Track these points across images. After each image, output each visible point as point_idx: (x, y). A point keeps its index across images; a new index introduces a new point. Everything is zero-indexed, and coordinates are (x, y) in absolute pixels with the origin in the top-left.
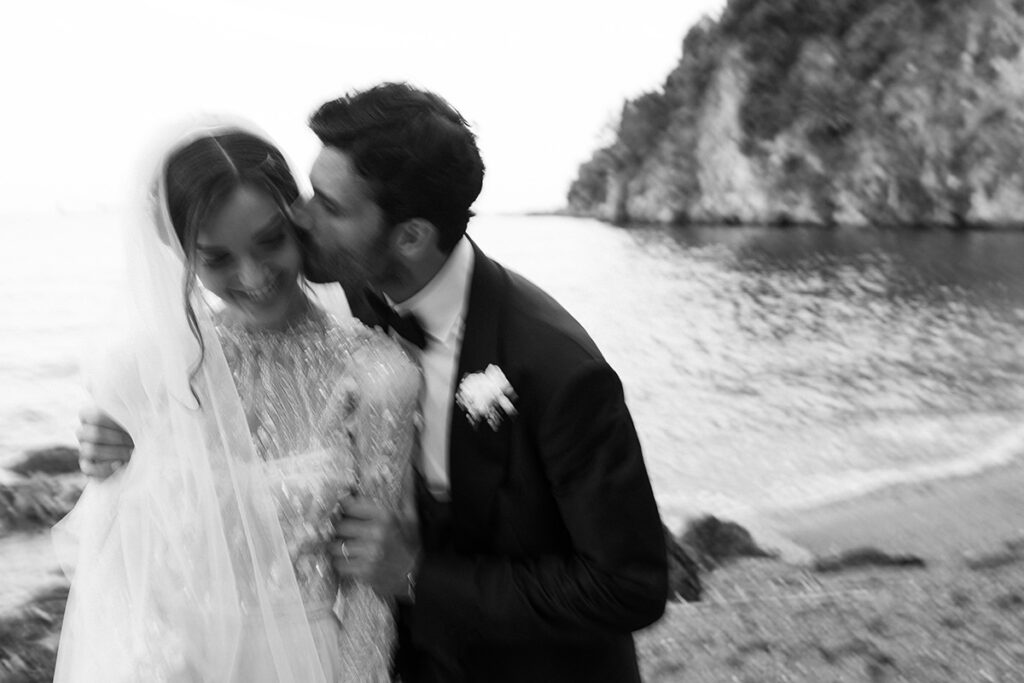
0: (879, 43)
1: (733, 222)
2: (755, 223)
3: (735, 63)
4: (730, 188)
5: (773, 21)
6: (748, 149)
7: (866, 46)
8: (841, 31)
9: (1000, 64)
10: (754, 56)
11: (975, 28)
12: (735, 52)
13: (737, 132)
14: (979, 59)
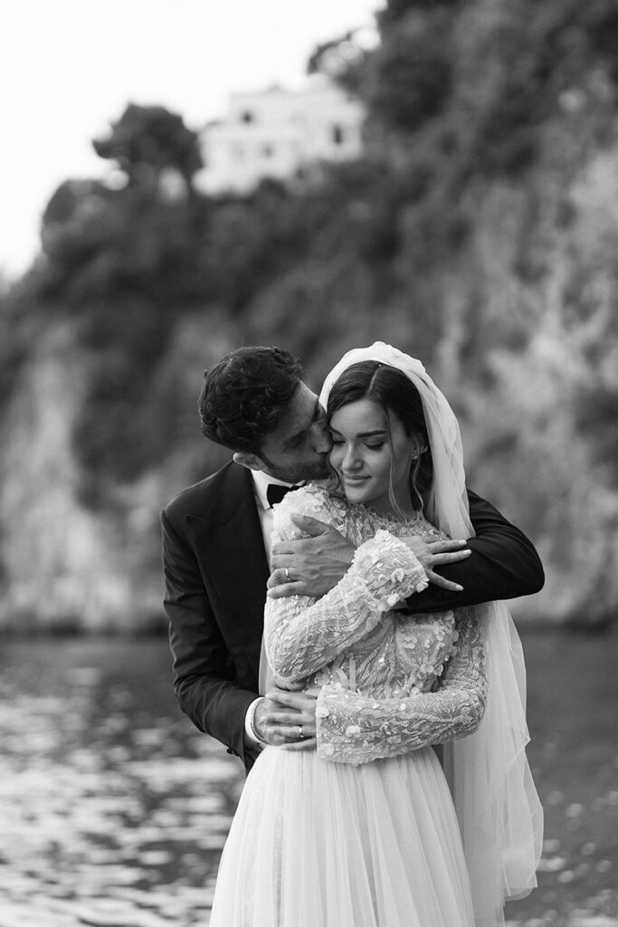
0: (305, 323)
1: (68, 630)
2: (109, 632)
3: (62, 355)
4: (60, 570)
5: (125, 284)
6: (91, 499)
7: (283, 327)
8: (239, 304)
9: (501, 362)
10: (95, 340)
11: (454, 305)
12: (61, 333)
13: (69, 470)
14: (468, 352)
